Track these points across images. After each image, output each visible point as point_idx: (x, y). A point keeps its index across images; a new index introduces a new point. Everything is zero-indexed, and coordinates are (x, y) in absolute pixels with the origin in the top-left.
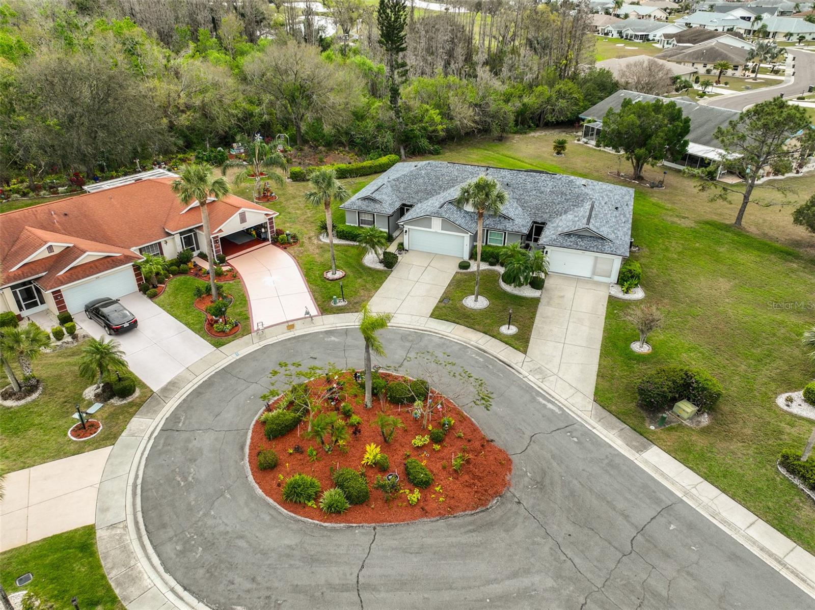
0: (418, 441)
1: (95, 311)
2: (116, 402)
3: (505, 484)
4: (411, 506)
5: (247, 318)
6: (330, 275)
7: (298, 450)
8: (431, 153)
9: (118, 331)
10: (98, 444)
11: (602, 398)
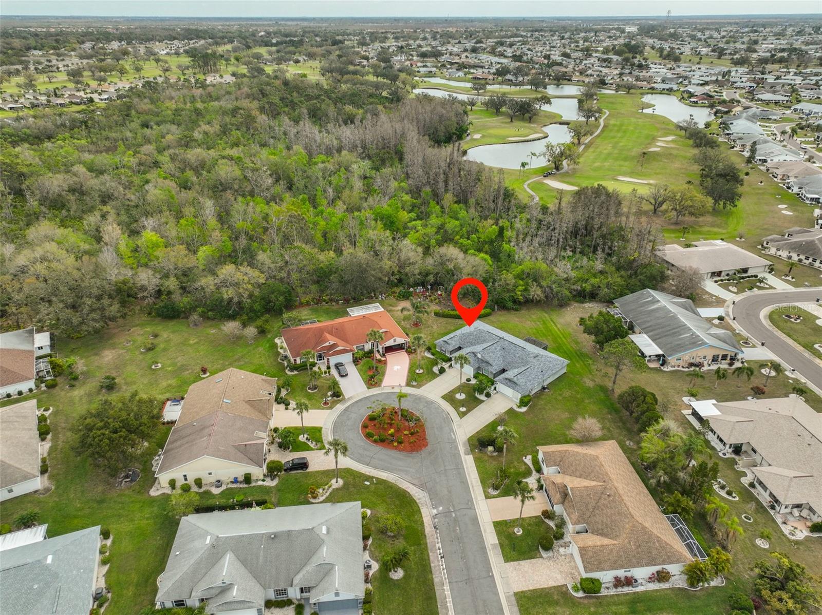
0: (405, 433)
1: (338, 366)
2: (335, 398)
3: (421, 449)
4: (394, 446)
5: (381, 381)
6: (417, 371)
7: (375, 425)
8: (513, 309)
9: (342, 376)
10: (327, 409)
11: (470, 440)
